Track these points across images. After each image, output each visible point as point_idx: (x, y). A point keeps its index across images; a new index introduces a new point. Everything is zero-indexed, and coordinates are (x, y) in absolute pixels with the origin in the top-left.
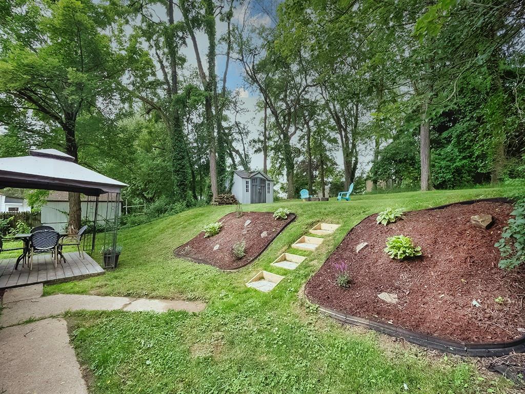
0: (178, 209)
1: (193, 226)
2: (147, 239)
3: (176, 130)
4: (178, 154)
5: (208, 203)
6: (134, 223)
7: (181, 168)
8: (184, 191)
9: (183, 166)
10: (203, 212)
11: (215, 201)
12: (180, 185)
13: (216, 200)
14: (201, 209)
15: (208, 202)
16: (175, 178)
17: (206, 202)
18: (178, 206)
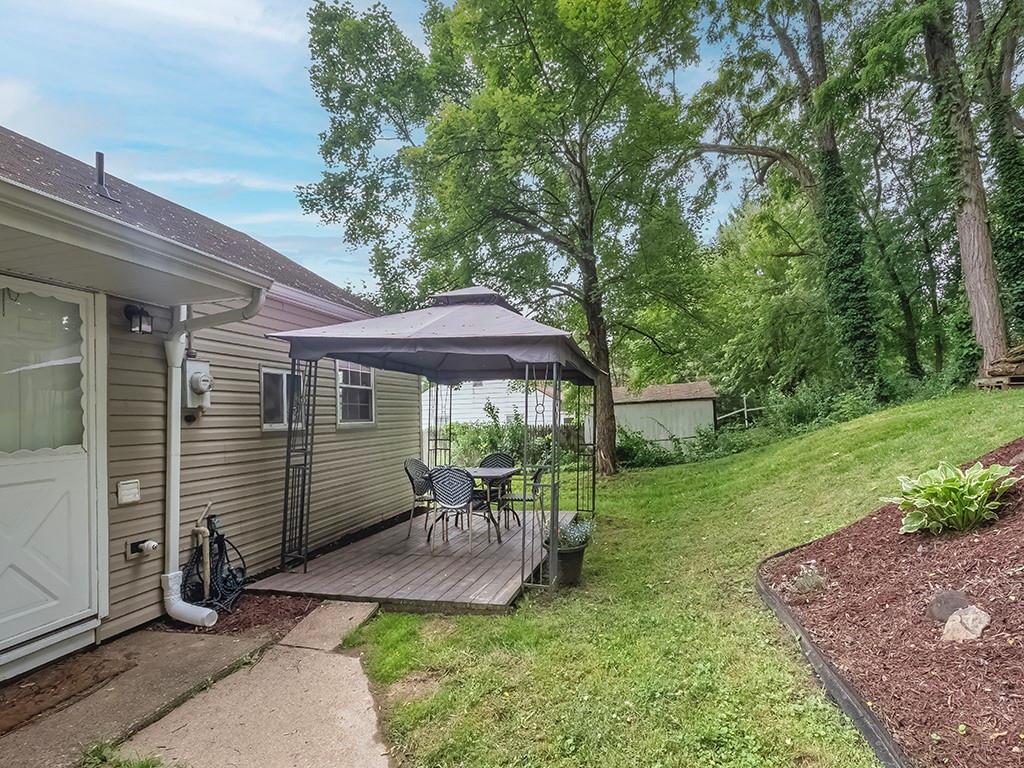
0: (847, 408)
1: (867, 469)
2: (727, 496)
3: (829, 188)
4: (841, 251)
5: (964, 385)
6: (730, 447)
7: (854, 290)
8: (866, 354)
9: (862, 281)
10: (925, 415)
11: (993, 375)
12: (853, 339)
13: (999, 369)
14: (925, 404)
15: (962, 383)
16: (835, 323)
17: (955, 381)
18: (847, 400)
